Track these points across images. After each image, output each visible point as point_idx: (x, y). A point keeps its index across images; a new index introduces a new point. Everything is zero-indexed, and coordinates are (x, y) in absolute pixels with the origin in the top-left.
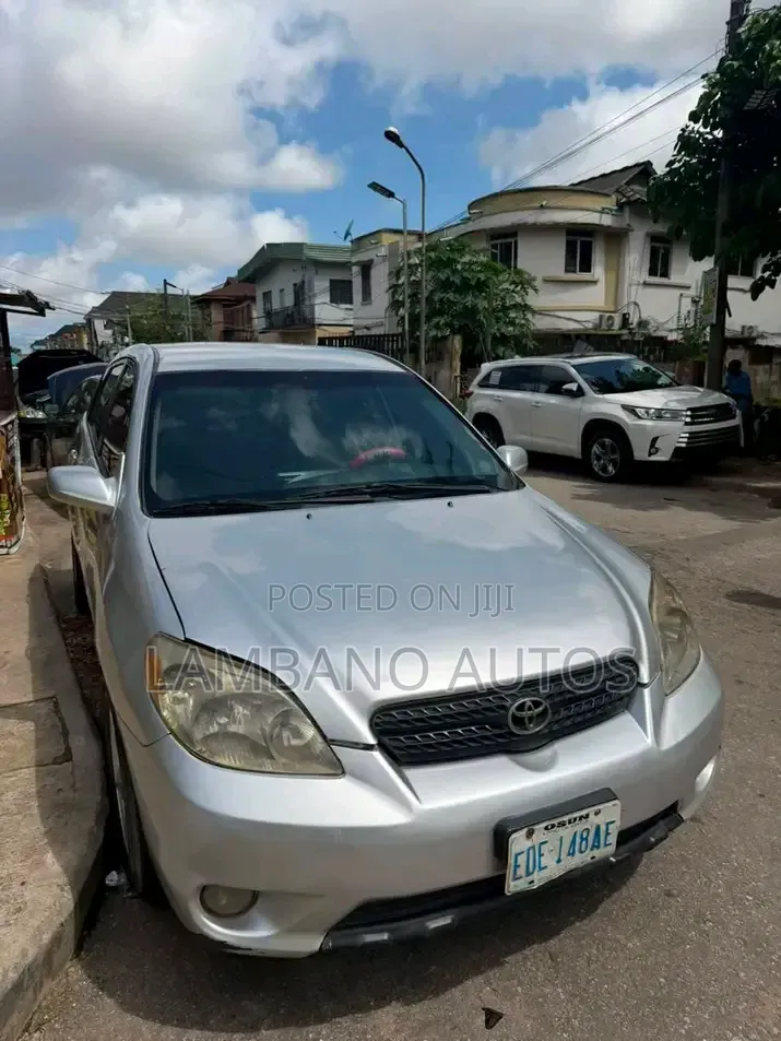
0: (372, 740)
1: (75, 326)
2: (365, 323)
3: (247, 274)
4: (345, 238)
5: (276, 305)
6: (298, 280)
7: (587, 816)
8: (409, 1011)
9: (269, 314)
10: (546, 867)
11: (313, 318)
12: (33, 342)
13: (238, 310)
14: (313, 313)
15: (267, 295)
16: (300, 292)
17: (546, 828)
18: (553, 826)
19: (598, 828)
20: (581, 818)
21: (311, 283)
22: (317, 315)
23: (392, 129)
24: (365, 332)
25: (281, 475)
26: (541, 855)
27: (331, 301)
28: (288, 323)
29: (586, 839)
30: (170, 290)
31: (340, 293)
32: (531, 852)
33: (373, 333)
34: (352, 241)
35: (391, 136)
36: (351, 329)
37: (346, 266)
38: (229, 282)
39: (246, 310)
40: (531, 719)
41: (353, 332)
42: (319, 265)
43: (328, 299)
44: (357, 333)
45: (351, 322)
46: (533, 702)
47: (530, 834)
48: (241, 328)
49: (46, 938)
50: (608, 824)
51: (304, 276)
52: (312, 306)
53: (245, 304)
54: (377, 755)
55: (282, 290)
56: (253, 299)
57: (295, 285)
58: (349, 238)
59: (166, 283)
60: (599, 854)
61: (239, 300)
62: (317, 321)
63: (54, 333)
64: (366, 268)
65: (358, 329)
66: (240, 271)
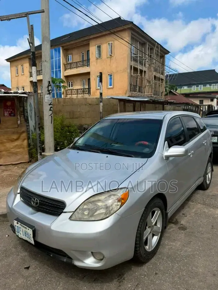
7: (26, 228)
10: (21, 234)
18: (21, 225)
26: (20, 230)
29: (27, 234)
32: (18, 227)
46: (36, 199)
47: (18, 223)
50: (30, 234)
60: (31, 241)
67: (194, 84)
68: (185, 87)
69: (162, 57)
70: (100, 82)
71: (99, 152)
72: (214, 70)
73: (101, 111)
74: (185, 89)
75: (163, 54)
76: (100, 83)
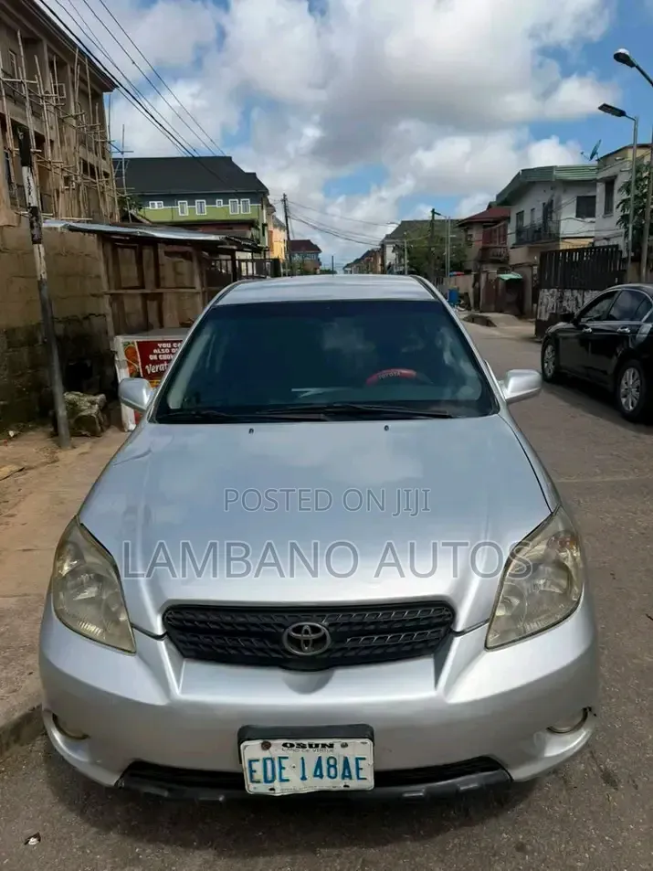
0: (159, 631)
1: (373, 251)
2: (605, 234)
3: (503, 199)
4: (592, 158)
5: (527, 222)
6: (546, 199)
7: (331, 746)
8: (214, 860)
9: (519, 232)
10: (288, 780)
11: (559, 234)
12: (345, 264)
13: (495, 230)
14: (558, 228)
15: (520, 215)
16: (549, 210)
17: (285, 745)
18: (292, 745)
19: (346, 761)
20: (324, 746)
21: (559, 200)
22: (561, 230)
23: (622, 51)
24: (605, 243)
25: (293, 390)
26: (282, 768)
27: (577, 216)
28: (535, 238)
29: (335, 766)
30: (437, 217)
31: (585, 208)
32: (269, 762)
33: (611, 244)
34: (598, 160)
35: (621, 58)
36: (591, 240)
37: (592, 183)
38: (490, 206)
39: (502, 230)
40: (307, 642)
41: (593, 244)
42: (568, 185)
43: (574, 215)
44: (597, 244)
45: (593, 234)
46: (312, 627)
47: (266, 746)
48: (497, 245)
49: (17, 715)
50: (357, 759)
51: (553, 196)
52: (559, 222)
53: (502, 224)
54: (162, 644)
55: (533, 210)
56: (508, 219)
57: (544, 204)
58: (596, 157)
59: (433, 211)
60: (354, 784)
61: (496, 222)
62: (561, 236)
63: (359, 257)
64: (610, 183)
65: (598, 240)
66: (498, 196)
67: (182, 197)
68: (156, 203)
69: (97, 97)
70: (23, 165)
71: (322, 416)
72: (230, 158)
73: (44, 276)
74: (156, 208)
75: (98, 90)
76: (25, 169)
